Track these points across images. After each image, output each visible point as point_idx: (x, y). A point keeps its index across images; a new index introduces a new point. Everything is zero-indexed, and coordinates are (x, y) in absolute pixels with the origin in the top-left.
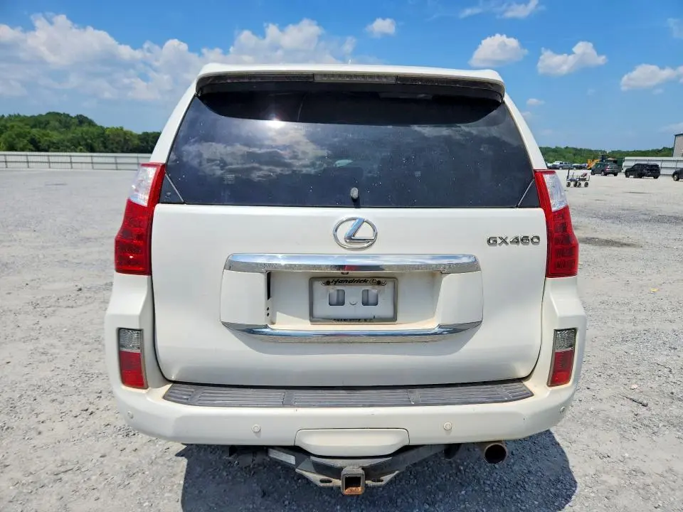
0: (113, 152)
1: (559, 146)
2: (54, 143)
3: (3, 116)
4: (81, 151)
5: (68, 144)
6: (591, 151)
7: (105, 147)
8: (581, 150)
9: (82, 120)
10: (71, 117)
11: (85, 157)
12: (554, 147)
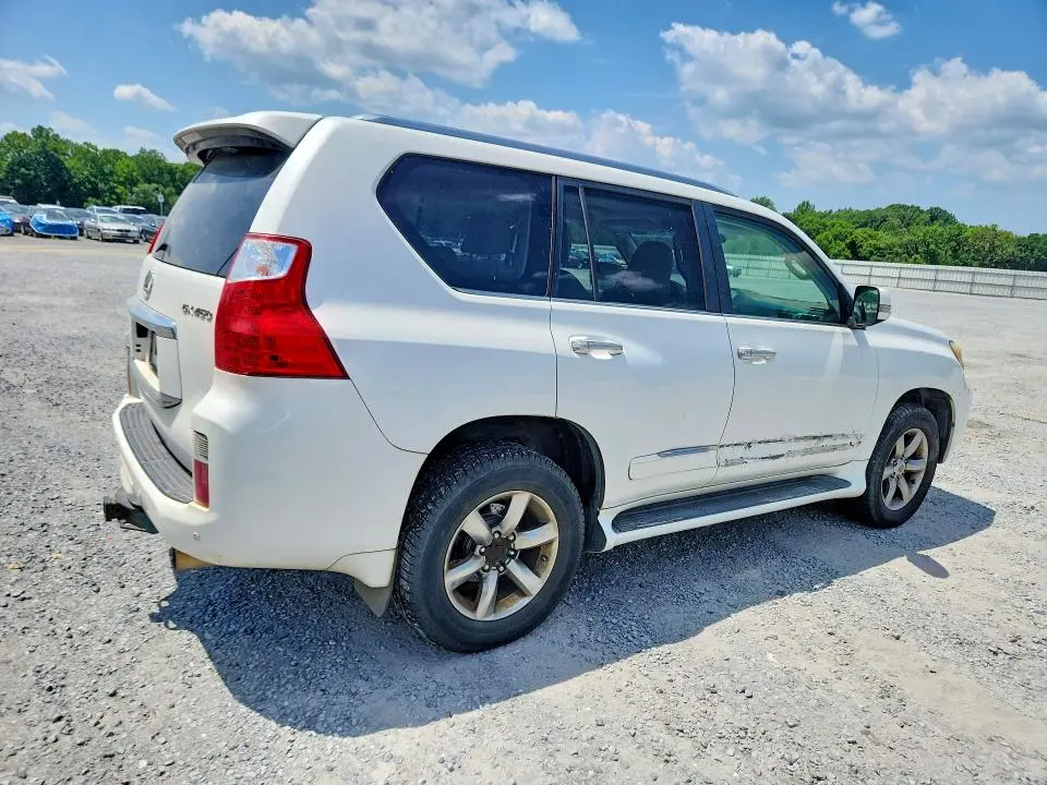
0: (965, 264)
2: (879, 249)
3: (831, 211)
4: (915, 262)
5: (900, 251)
7: (955, 256)
9: (936, 215)
10: (922, 212)
11: (926, 271)
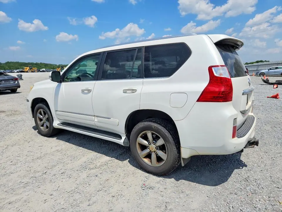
1: (37, 62)
6: (51, 64)
8: (47, 64)
12: (35, 63)
